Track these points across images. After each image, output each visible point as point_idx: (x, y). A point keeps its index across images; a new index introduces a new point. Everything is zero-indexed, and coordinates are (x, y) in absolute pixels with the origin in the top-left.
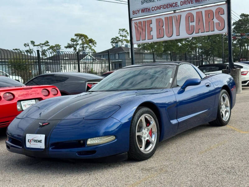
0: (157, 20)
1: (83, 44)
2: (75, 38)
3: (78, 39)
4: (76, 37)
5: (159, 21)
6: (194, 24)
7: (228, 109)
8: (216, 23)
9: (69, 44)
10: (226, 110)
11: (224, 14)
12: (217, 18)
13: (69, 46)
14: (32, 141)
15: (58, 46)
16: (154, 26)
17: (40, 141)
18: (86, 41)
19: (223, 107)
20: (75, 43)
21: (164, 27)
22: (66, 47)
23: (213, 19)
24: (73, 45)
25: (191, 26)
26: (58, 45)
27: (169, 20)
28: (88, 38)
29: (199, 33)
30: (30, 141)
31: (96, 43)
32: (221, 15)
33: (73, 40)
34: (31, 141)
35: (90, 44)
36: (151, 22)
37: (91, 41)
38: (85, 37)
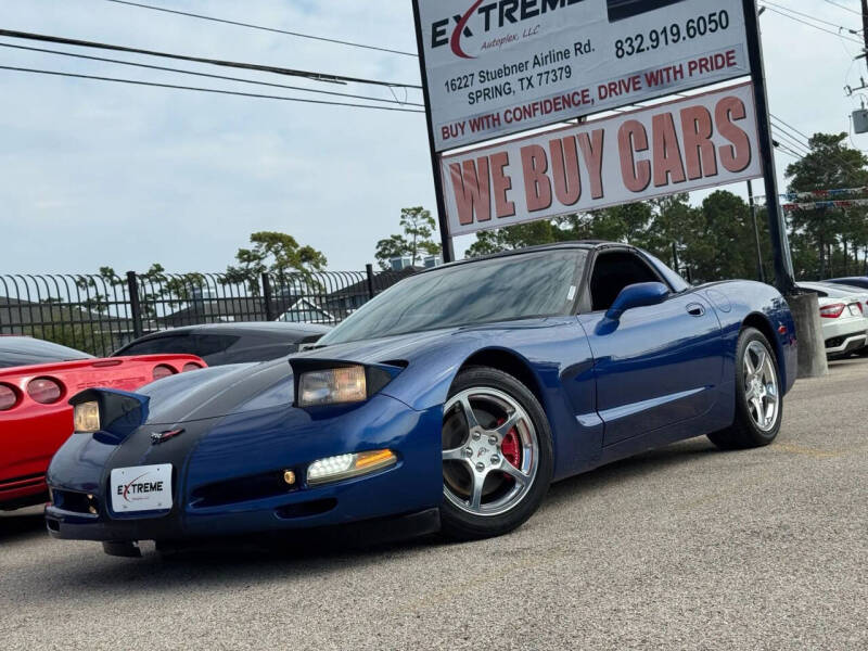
0: (524, 150)
1: (281, 265)
2: (251, 246)
3: (263, 249)
4: (255, 244)
5: (531, 155)
6: (648, 155)
7: (774, 390)
8: (721, 148)
9: (232, 269)
10: (764, 394)
11: (745, 117)
12: (722, 133)
13: (233, 277)
14: (130, 489)
15: (195, 279)
16: (515, 171)
17: (157, 487)
18: (290, 254)
19: (755, 383)
20: (252, 265)
21: (550, 173)
22: (223, 282)
23: (710, 136)
24: (248, 271)
25: (641, 163)
26: (195, 275)
27: (565, 148)
28: (296, 246)
29: (667, 184)
30: (123, 489)
31: (324, 261)
32: (735, 120)
33: (244, 255)
34: (127, 491)
35: (306, 265)
36: (504, 160)
37: (308, 255)
38: (288, 242)
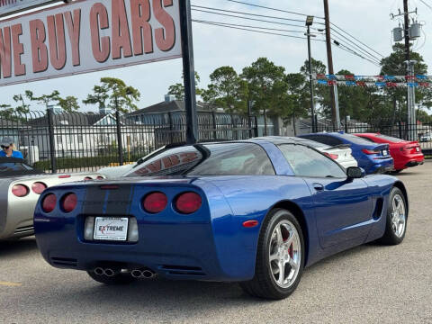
0: (31, 23)
1: (115, 96)
2: (101, 84)
3: (106, 87)
4: (103, 83)
6: (108, 33)
8: (156, 30)
9: (90, 96)
11: (172, 5)
12: (157, 18)
13: (91, 100)
15: (72, 100)
16: (26, 39)
18: (121, 90)
20: (101, 94)
21: (47, 43)
22: (86, 102)
23: (148, 21)
24: (99, 97)
25: (104, 39)
26: (73, 98)
28: (124, 86)
29: (120, 58)
31: (139, 95)
32: (166, 6)
33: (97, 89)
35: (129, 96)
37: (130, 91)
38: (121, 83)
